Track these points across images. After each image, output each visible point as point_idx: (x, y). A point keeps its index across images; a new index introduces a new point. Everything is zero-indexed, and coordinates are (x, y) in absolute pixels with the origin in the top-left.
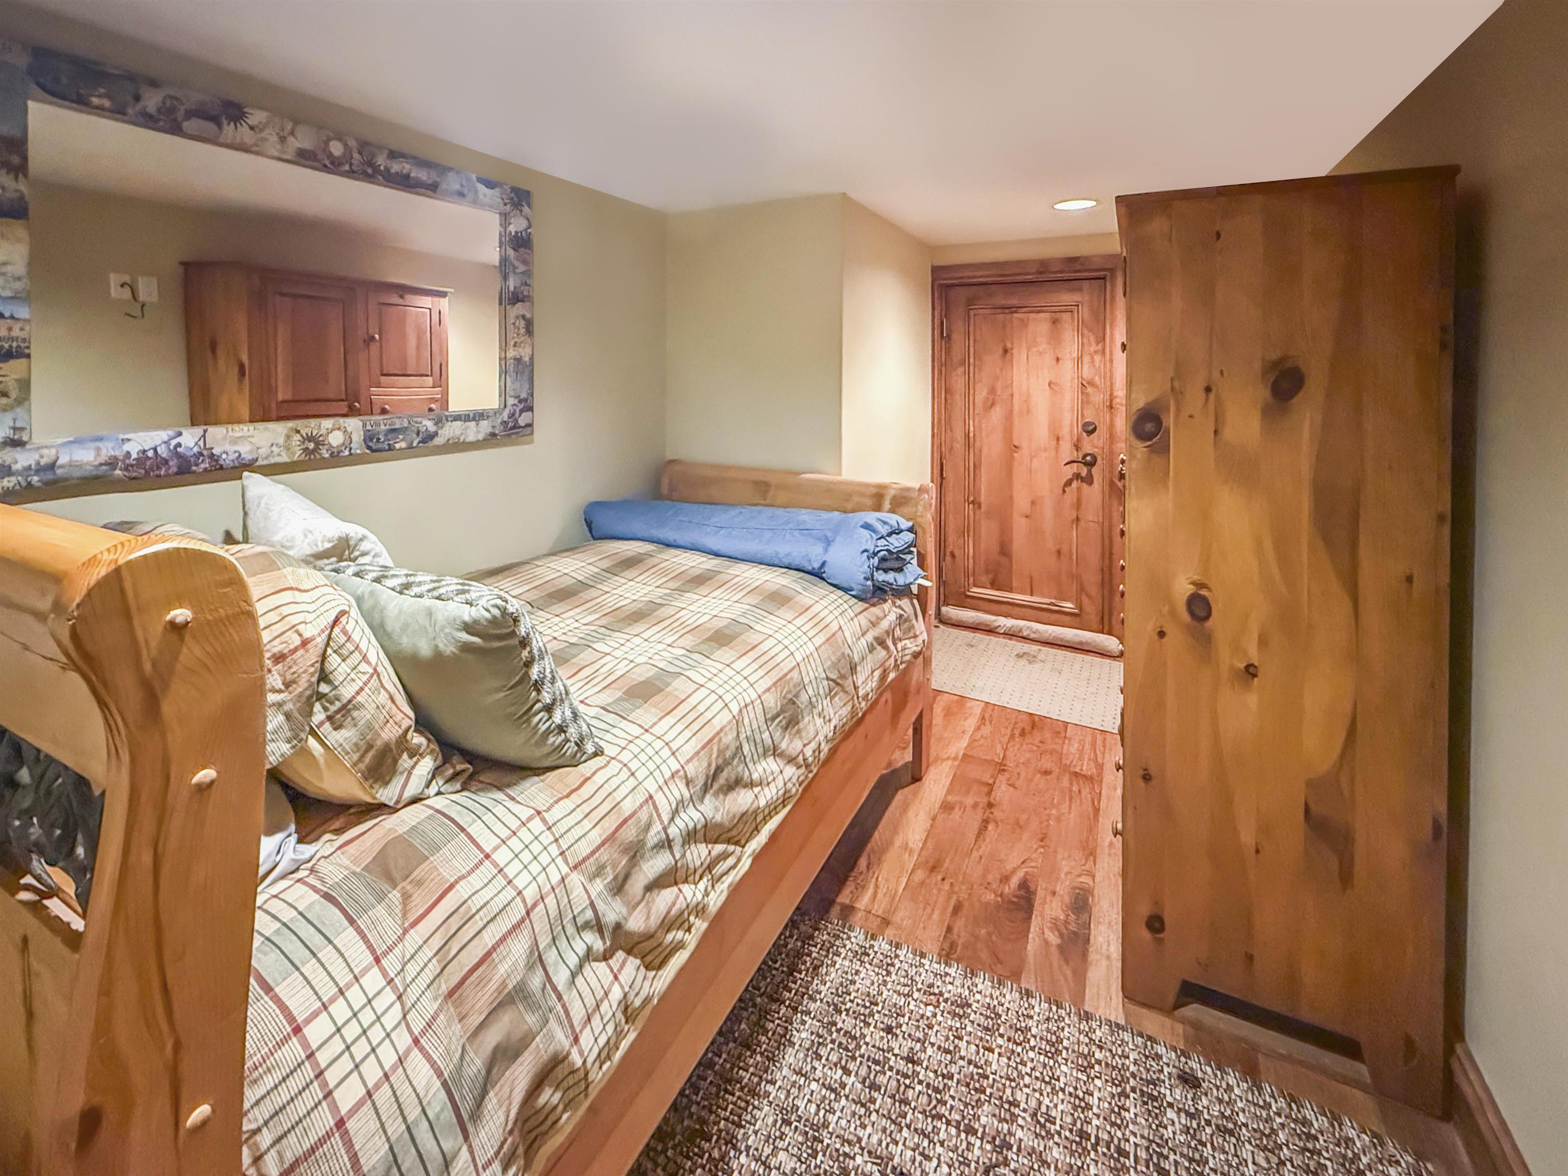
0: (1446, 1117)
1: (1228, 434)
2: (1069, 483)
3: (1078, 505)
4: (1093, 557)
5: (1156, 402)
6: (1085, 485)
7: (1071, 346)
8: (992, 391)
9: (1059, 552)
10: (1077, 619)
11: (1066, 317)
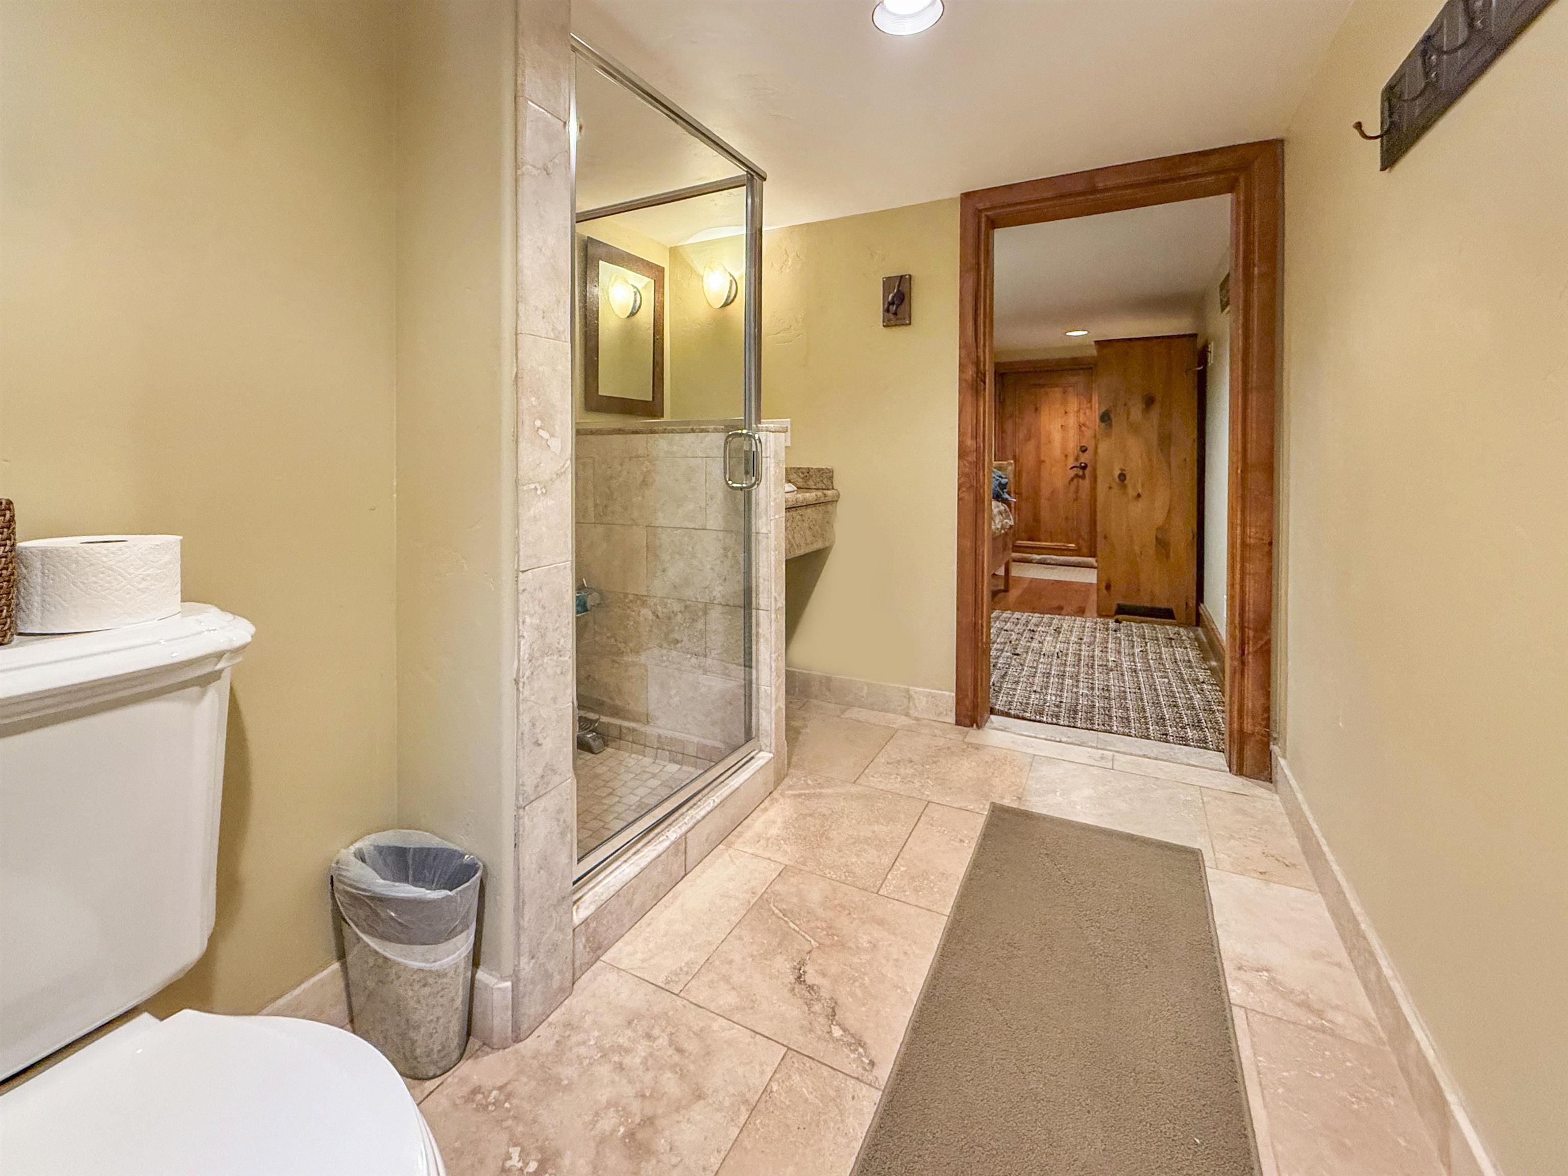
0: (1198, 625)
1: (1131, 417)
2: (1072, 479)
3: (1077, 491)
4: (1085, 517)
5: (1107, 410)
6: (1080, 480)
7: (1073, 405)
8: (1029, 431)
9: (1067, 518)
10: (1077, 552)
11: (1071, 389)
